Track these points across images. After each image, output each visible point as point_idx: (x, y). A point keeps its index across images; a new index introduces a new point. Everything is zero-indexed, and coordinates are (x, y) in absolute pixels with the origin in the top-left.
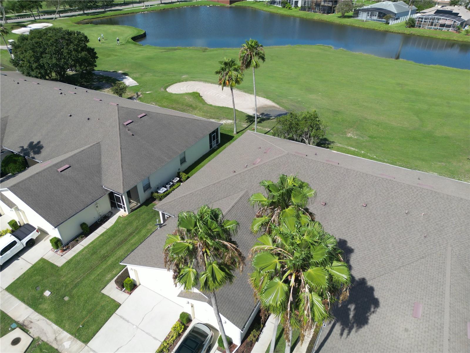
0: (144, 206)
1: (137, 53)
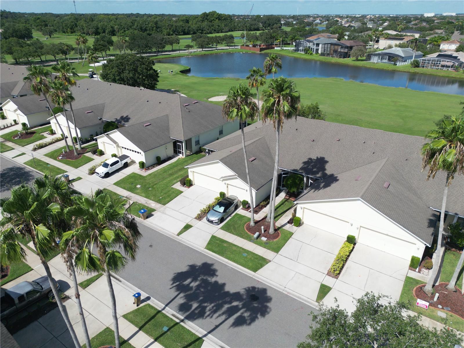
0: (195, 155)
1: (185, 80)
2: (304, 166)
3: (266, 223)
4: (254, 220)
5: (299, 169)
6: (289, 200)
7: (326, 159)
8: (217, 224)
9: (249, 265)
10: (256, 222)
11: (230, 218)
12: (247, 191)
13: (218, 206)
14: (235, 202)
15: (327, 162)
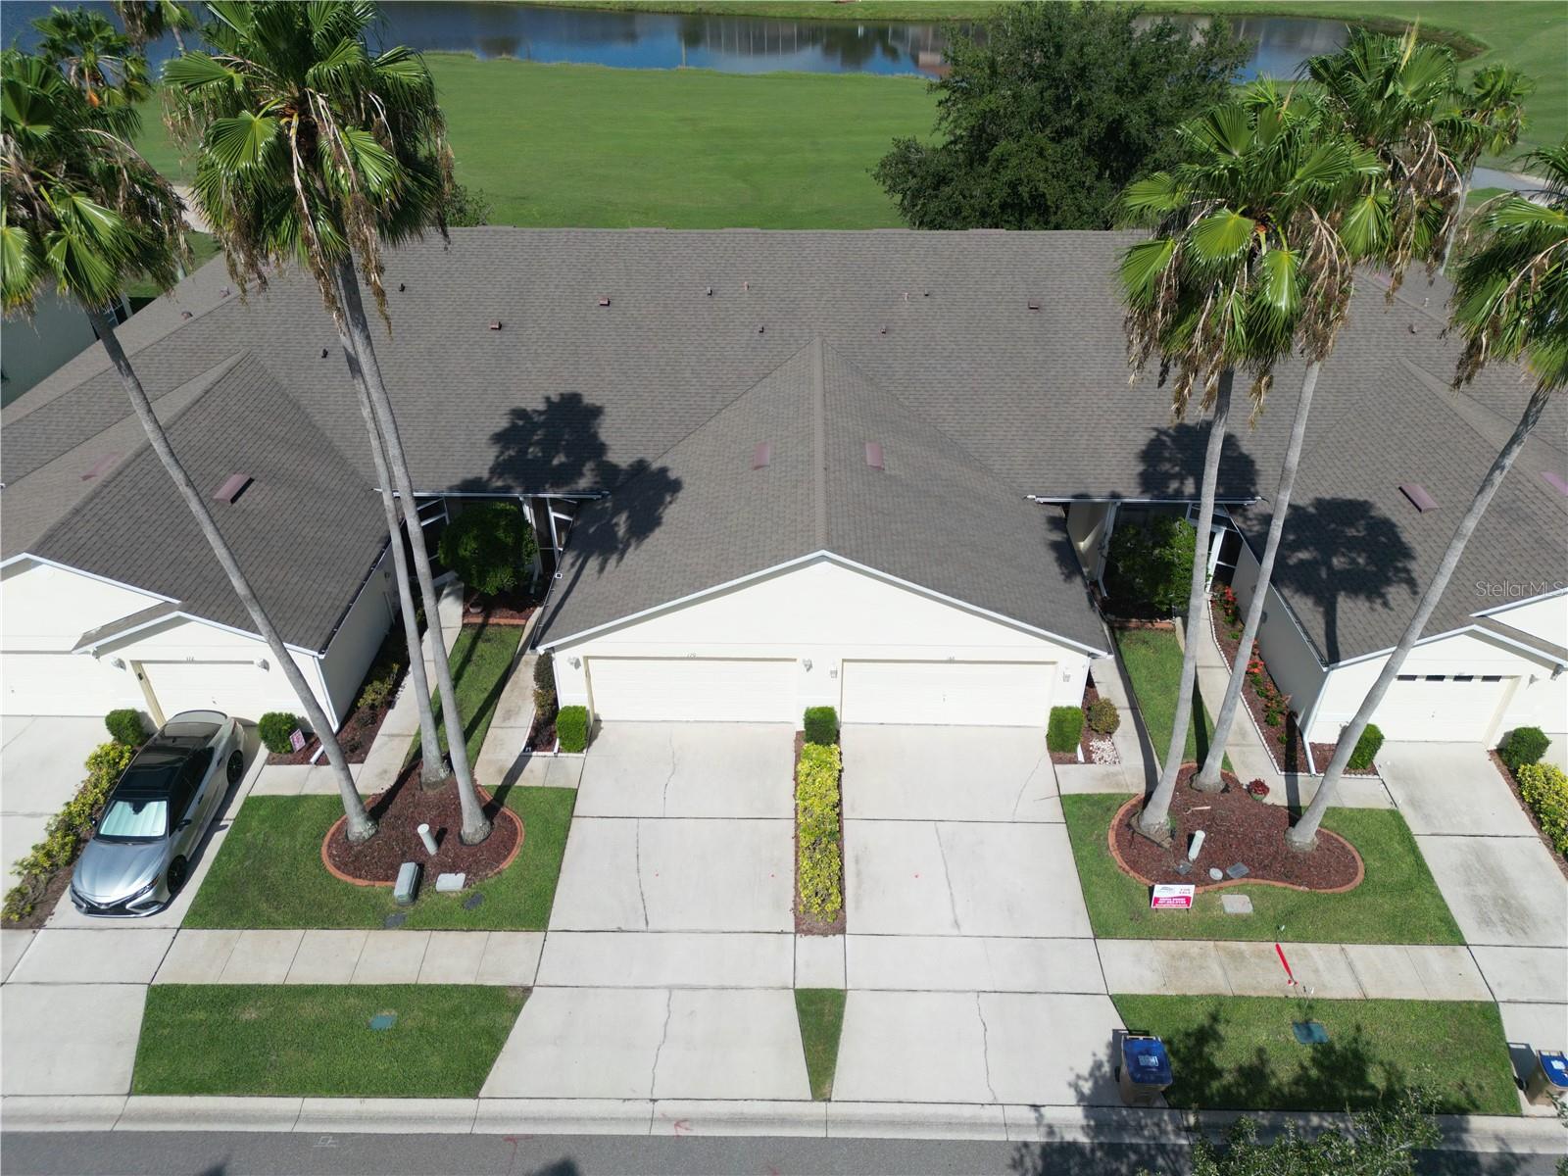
2: (506, 456)
3: (430, 793)
4: (360, 798)
5: (485, 475)
6: (489, 631)
7: (587, 400)
8: (154, 909)
9: (428, 1074)
10: (378, 809)
11: (218, 839)
12: (265, 665)
13: (122, 808)
14: (220, 743)
15: (596, 412)
